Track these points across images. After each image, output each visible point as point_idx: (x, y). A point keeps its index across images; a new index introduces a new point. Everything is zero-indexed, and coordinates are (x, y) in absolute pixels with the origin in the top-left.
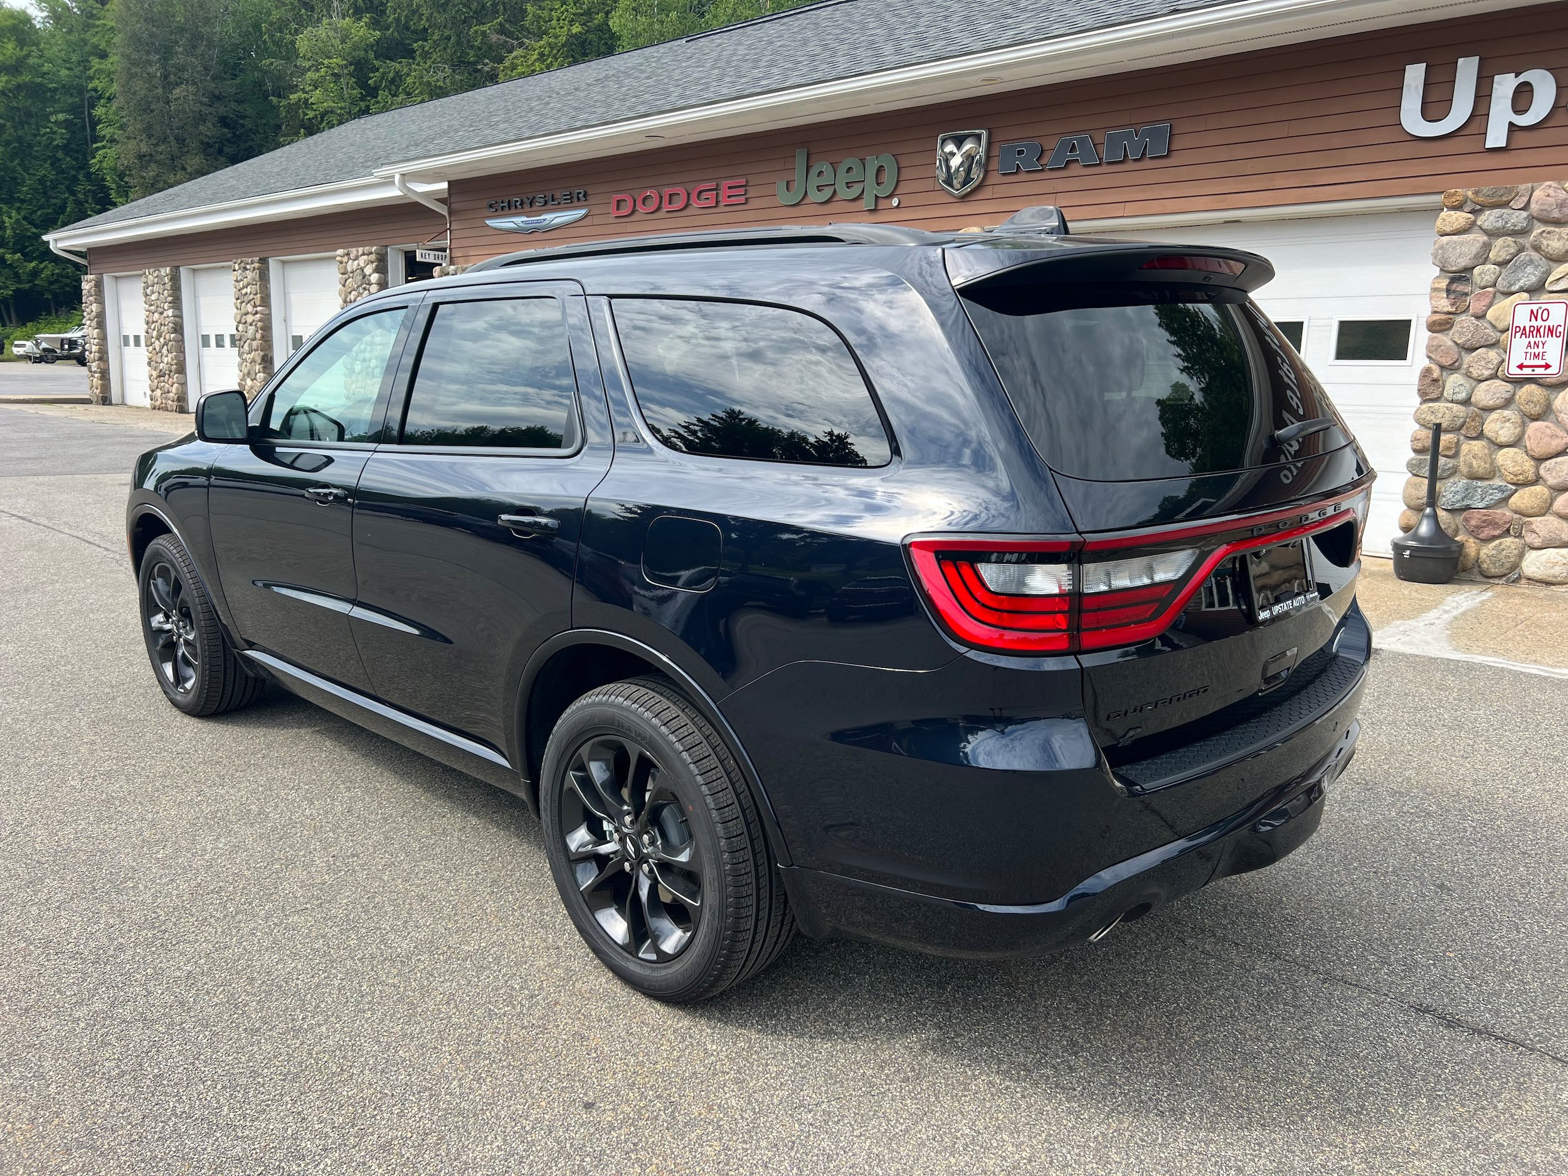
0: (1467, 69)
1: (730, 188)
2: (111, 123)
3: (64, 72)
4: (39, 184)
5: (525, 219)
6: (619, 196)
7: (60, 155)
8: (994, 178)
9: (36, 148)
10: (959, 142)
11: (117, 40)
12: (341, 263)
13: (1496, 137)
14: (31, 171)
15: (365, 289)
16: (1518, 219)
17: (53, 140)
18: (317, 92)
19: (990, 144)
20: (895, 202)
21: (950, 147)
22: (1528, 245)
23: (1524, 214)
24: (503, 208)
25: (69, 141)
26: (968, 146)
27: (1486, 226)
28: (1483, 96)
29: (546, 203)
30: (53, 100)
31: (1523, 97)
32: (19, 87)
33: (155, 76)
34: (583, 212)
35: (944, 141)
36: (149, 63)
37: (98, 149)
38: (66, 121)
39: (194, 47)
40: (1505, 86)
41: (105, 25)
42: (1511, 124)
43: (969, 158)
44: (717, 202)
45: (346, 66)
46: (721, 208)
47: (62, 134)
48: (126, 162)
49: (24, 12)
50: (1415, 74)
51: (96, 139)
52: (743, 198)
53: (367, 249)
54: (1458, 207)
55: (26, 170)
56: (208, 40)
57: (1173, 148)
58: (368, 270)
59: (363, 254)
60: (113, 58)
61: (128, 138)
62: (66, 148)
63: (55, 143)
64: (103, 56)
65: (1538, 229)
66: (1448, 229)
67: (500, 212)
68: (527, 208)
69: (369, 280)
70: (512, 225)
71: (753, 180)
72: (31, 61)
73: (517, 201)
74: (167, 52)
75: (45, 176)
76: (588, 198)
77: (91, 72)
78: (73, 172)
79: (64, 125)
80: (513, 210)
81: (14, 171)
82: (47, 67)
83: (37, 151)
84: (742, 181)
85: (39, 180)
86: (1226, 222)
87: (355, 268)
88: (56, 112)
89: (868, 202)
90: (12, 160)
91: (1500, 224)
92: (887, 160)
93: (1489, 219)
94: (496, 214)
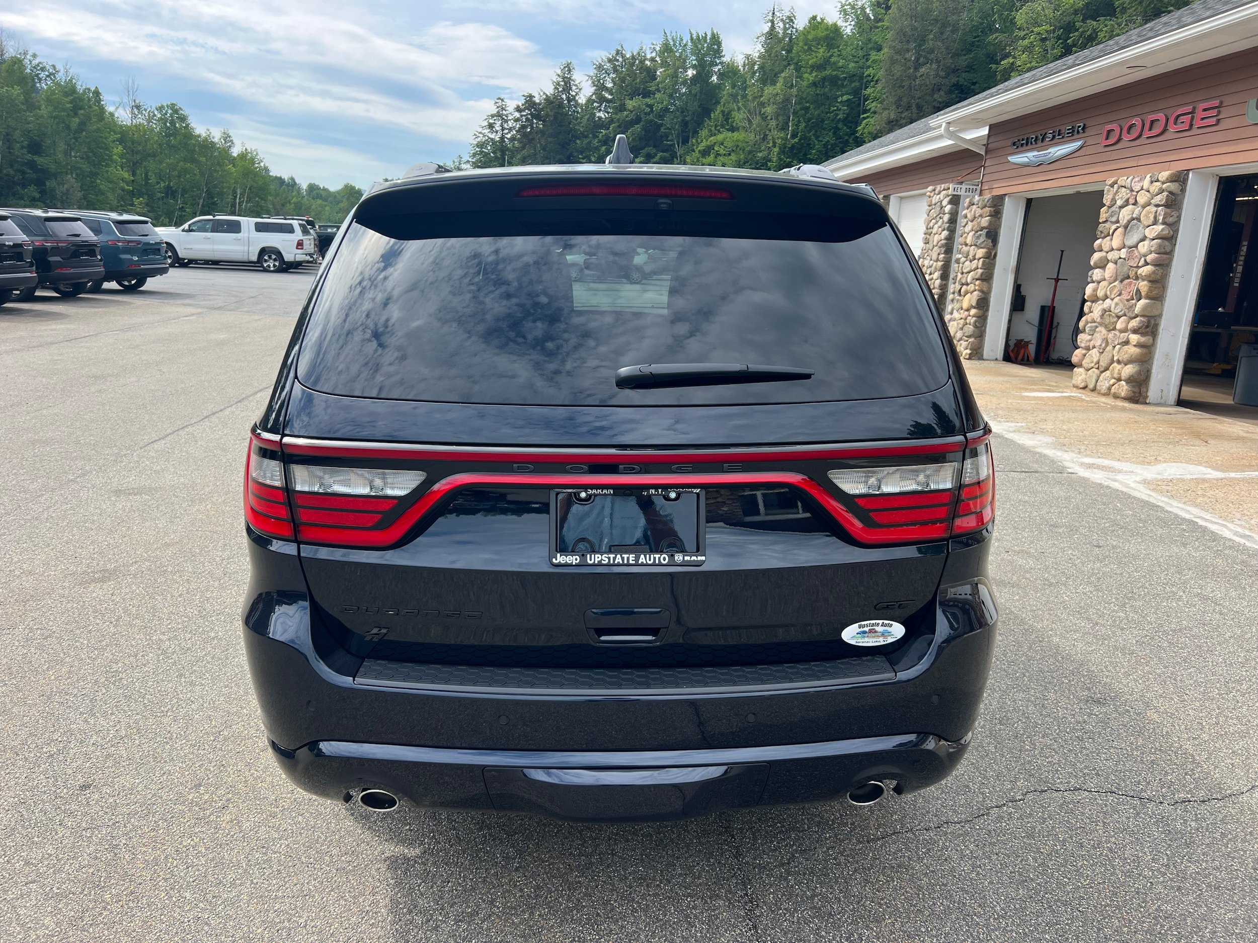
1: (1205, 110)
2: (875, 99)
3: (852, 65)
4: (824, 148)
5: (1036, 153)
6: (1109, 127)
7: (840, 125)
9: (826, 122)
11: (889, 36)
12: (930, 197)
14: (820, 139)
15: (940, 218)
17: (837, 115)
18: (1024, 56)
24: (1022, 145)
25: (848, 115)
29: (1054, 137)
30: (842, 86)
32: (824, 79)
33: (910, 60)
34: (1079, 143)
36: (908, 51)
37: (864, 118)
38: (848, 100)
39: (942, 33)
41: (884, 25)
44: (1191, 125)
45: (1054, 31)
46: (1195, 131)
47: (844, 110)
48: (878, 128)
49: (835, 25)
51: (865, 112)
52: (1215, 119)
53: (946, 186)
55: (817, 138)
56: (954, 26)
58: (945, 203)
59: (944, 190)
60: (885, 50)
61: (884, 109)
62: (845, 121)
63: (838, 117)
64: (879, 49)
67: (1020, 149)
68: (1040, 144)
69: (944, 211)
70: (1026, 160)
71: (1227, 101)
72: (833, 59)
73: (1032, 138)
74: (923, 40)
75: (828, 141)
76: (1086, 130)
77: (869, 63)
78: (846, 138)
79: (846, 103)
80: (1030, 146)
81: (810, 139)
82: (841, 63)
83: (826, 124)
84: (1216, 102)
85: (824, 144)
87: (937, 201)
88: (842, 95)
90: (809, 131)
94: (1017, 150)
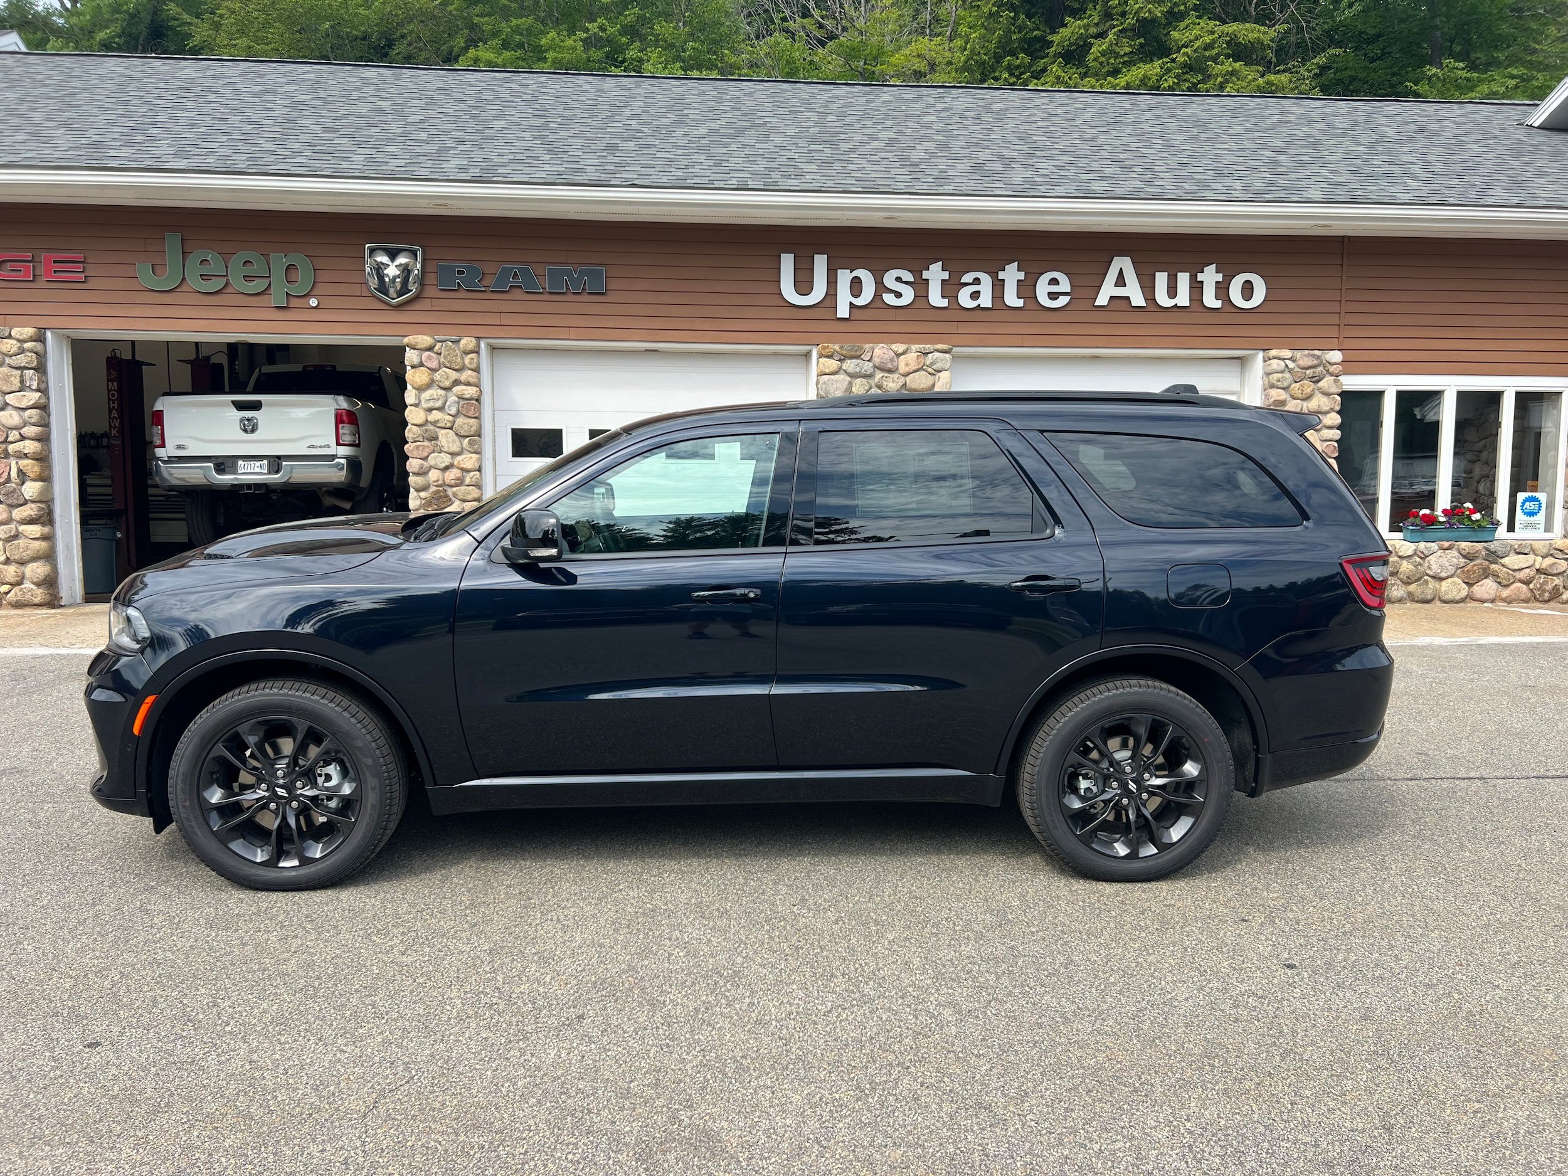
0: (821, 262)
1: (56, 261)
8: (431, 291)
10: (393, 255)
13: (843, 311)
16: (868, 367)
19: (424, 260)
20: (313, 302)
21: (383, 259)
22: (873, 385)
23: (871, 364)
26: (402, 260)
27: (850, 370)
28: (832, 282)
31: (856, 286)
35: (372, 251)
40: (844, 277)
42: (851, 303)
43: (406, 270)
44: (35, 276)
46: (42, 284)
50: (787, 262)
52: (81, 275)
54: (830, 357)
57: (609, 287)
65: (879, 375)
66: (827, 371)
71: (93, 257)
84: (80, 257)
86: (646, 350)
89: (277, 297)
91: (858, 370)
92: (296, 258)
93: (850, 365)
